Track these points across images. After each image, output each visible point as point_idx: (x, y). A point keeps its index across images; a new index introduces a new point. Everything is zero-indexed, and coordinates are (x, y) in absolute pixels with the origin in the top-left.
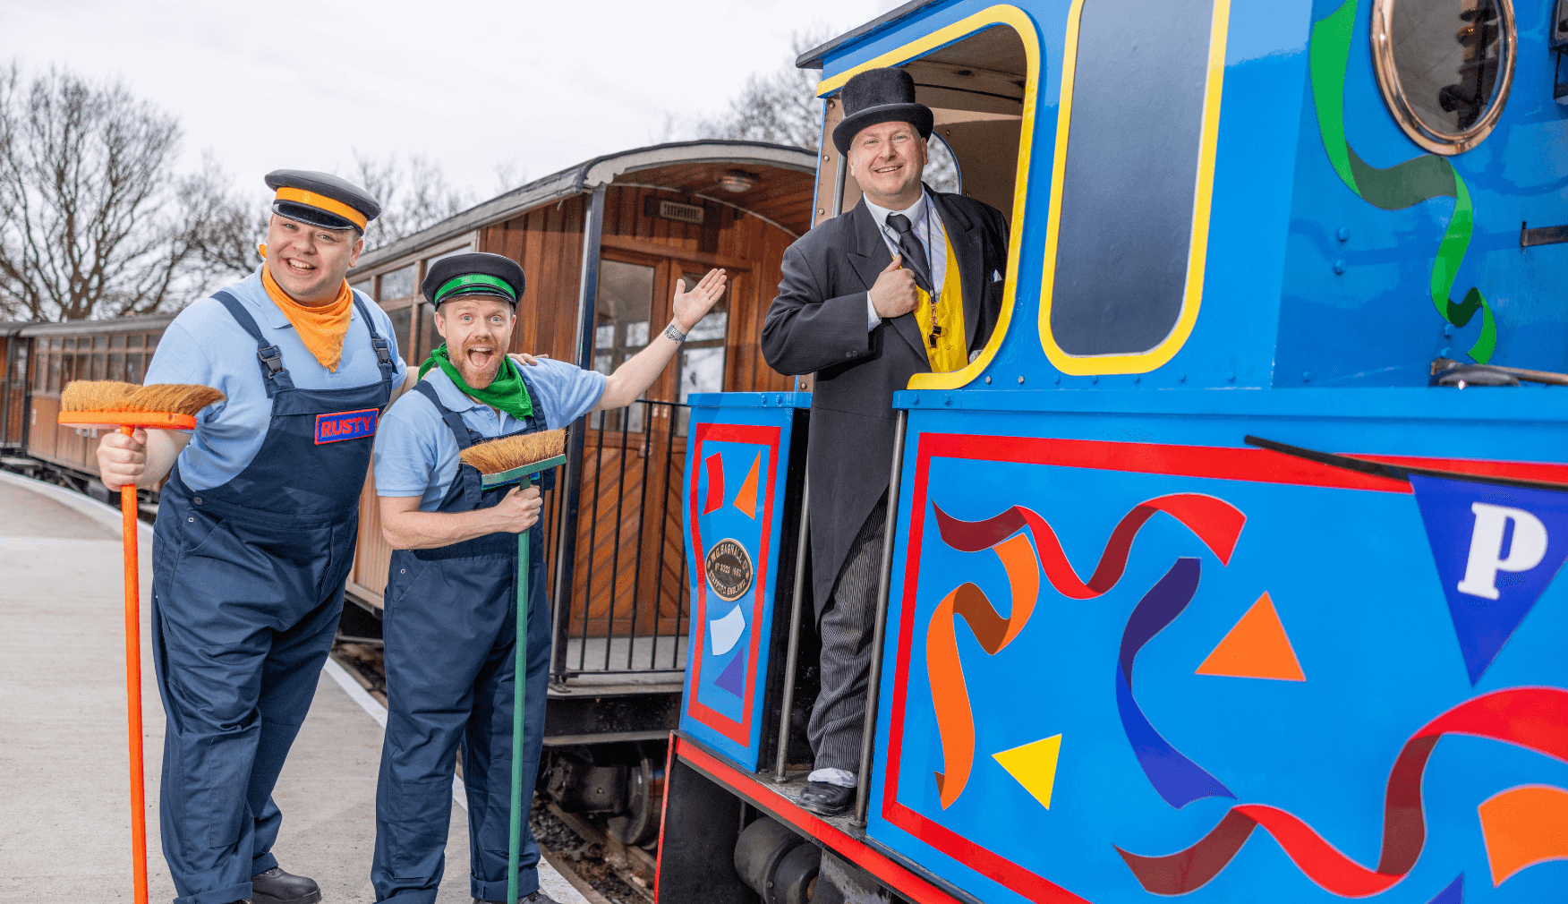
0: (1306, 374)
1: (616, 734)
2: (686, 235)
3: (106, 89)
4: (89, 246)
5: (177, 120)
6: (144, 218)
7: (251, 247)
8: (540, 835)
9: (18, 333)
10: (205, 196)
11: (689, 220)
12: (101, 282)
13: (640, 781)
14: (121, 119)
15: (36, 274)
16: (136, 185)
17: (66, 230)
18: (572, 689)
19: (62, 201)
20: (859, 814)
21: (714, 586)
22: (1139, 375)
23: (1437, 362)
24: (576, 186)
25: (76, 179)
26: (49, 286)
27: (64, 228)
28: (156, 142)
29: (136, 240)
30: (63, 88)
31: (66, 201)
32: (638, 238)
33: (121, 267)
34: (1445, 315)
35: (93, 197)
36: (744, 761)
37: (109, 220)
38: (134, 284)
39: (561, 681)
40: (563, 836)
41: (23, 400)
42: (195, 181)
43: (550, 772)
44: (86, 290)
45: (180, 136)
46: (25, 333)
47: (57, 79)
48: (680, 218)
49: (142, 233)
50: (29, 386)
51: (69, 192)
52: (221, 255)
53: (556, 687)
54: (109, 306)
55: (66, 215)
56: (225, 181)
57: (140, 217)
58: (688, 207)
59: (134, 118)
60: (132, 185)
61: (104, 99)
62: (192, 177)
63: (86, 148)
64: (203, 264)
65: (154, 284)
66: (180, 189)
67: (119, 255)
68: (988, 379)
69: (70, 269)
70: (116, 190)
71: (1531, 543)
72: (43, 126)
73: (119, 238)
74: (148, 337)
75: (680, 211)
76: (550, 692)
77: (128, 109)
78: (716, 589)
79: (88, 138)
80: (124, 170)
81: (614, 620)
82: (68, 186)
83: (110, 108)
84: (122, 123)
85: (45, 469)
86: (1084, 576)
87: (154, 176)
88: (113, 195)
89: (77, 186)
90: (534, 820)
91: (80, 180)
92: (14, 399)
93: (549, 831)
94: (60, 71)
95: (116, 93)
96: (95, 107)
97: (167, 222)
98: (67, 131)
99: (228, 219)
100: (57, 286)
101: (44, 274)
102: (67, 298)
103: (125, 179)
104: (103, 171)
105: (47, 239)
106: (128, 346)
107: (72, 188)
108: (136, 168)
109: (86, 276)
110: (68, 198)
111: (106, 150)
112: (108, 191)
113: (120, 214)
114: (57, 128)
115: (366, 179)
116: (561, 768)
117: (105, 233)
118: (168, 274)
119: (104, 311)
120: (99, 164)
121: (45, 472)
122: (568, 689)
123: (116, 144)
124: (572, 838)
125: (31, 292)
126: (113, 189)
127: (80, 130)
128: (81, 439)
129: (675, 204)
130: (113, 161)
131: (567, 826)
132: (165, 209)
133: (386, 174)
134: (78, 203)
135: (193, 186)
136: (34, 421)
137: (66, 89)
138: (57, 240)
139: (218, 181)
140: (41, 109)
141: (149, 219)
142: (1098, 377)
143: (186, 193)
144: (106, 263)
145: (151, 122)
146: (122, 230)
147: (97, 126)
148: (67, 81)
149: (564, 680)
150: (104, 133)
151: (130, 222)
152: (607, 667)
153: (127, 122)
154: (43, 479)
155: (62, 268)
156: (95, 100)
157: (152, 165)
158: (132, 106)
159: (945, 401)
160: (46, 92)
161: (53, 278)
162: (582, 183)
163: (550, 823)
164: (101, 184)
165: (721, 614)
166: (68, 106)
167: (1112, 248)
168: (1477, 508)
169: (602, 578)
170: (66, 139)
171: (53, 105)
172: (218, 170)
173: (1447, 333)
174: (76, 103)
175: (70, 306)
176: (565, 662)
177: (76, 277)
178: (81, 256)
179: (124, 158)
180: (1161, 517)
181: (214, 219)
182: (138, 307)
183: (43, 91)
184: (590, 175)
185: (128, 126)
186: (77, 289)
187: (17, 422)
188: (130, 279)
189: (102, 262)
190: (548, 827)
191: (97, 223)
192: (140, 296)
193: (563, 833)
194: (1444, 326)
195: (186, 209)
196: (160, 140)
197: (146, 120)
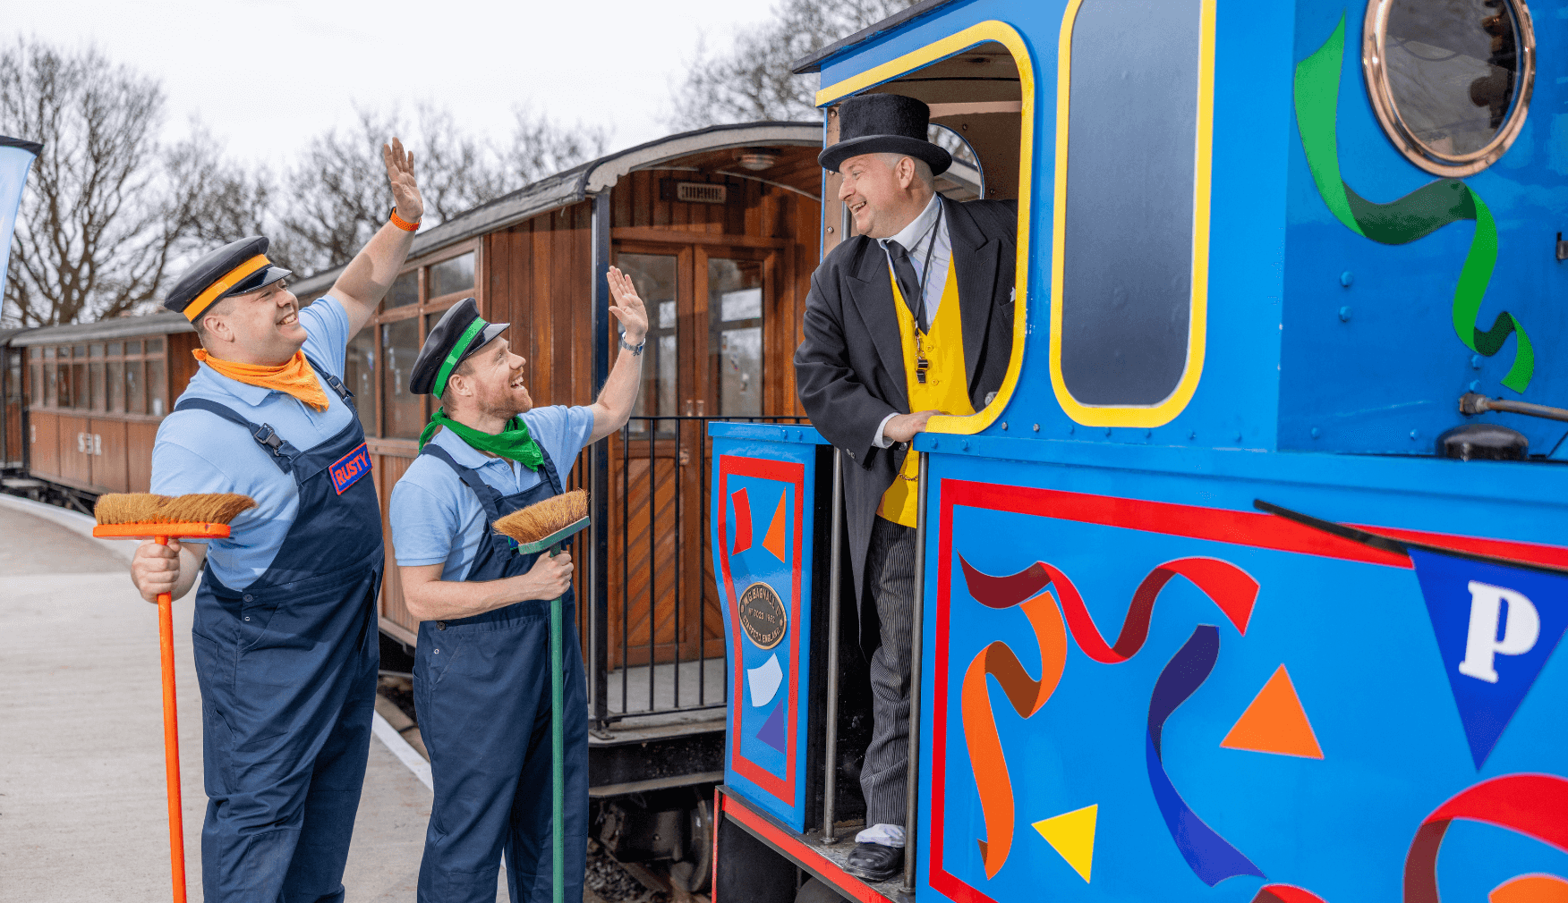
0: (1314, 431)
1: (667, 779)
2: (708, 220)
3: (79, 55)
4: (75, 231)
5: (158, 82)
6: (132, 195)
7: (249, 220)
8: (598, 883)
9: (8, 343)
10: (196, 165)
11: (710, 200)
12: (92, 271)
13: (699, 825)
14: (98, 88)
15: (22, 266)
16: (120, 160)
17: (50, 216)
18: (615, 735)
19: (43, 184)
20: (908, 880)
21: (749, 632)
22: (1150, 429)
23: (1466, 398)
24: (578, 194)
25: (55, 158)
26: (36, 279)
27: (48, 213)
28: (138, 110)
29: (125, 222)
30: (33, 59)
31: (47, 184)
32: (656, 227)
33: (112, 251)
34: (1472, 346)
35: (75, 178)
36: (792, 820)
37: (95, 200)
38: (127, 270)
39: (603, 724)
40: (623, 885)
41: (20, 414)
42: (183, 150)
43: (602, 820)
44: (76, 280)
45: (162, 100)
46: (16, 342)
47: (26, 50)
48: (700, 200)
49: (131, 211)
50: (25, 401)
51: (50, 174)
52: (218, 230)
53: (599, 734)
54: (103, 296)
55: (48, 200)
56: (216, 145)
57: (128, 194)
58: (708, 186)
59: (112, 86)
60: (115, 161)
61: (78, 66)
62: (180, 145)
63: (63, 123)
64: (199, 242)
65: (149, 268)
66: (167, 159)
67: (108, 239)
68: (1004, 425)
69: (57, 258)
70: (99, 167)
71: (1525, 629)
72: (16, 103)
73: (108, 219)
74: (146, 342)
75: (700, 191)
76: (592, 740)
77: (105, 76)
78: (751, 635)
79: (65, 112)
80: (106, 144)
81: (656, 646)
82: (47, 167)
83: (85, 76)
84: (99, 92)
85: (50, 490)
86: (1110, 641)
87: (138, 148)
88: (97, 172)
89: (57, 166)
90: (592, 867)
91: (60, 159)
92: (11, 414)
93: (609, 878)
94: (28, 41)
95: (90, 58)
96: (68, 77)
97: (157, 198)
98: (41, 107)
99: (222, 191)
100: (45, 280)
101: (30, 267)
102: (57, 290)
103: (108, 153)
104: (84, 146)
105: (30, 228)
106: (126, 353)
107: (52, 168)
108: (119, 141)
109: (75, 265)
110: (49, 180)
111: (85, 123)
112: (91, 168)
113: (105, 194)
114: (30, 104)
115: (369, 132)
116: (612, 816)
117: (91, 216)
118: (164, 255)
119: (98, 303)
120: (79, 140)
121: (51, 494)
122: (612, 735)
123: (94, 112)
124: (633, 885)
125: (19, 287)
126: (96, 167)
127: (56, 104)
128: (85, 458)
129: (693, 185)
130: (93, 136)
131: (626, 872)
132: (154, 183)
133: (389, 126)
134: (60, 184)
135: (181, 155)
136: (33, 439)
137: (36, 60)
138: (42, 228)
139: (209, 146)
140: (12, 84)
141: (137, 195)
142: (1110, 428)
143: (175, 164)
144: (95, 249)
145: (131, 87)
146: (110, 211)
147: (73, 97)
148: (36, 51)
149: (607, 725)
150: (81, 105)
151: (117, 201)
152: (652, 707)
153: (105, 90)
154: (48, 501)
155: (50, 258)
156: (69, 69)
157: (134, 136)
158: (109, 72)
159: (964, 447)
160: (15, 65)
161: (41, 270)
162: (584, 189)
163: (609, 870)
164: (82, 162)
165: (758, 663)
166: (40, 78)
167: (1116, 291)
168: (1474, 587)
169: (639, 608)
170: (41, 115)
171: (25, 79)
172: (207, 134)
173: (1475, 365)
174: (49, 72)
175: (62, 299)
176: (606, 706)
177: (64, 267)
178: (68, 243)
179: (105, 130)
180: (1179, 581)
181: (207, 190)
182: (134, 295)
183: (11, 64)
184: (591, 180)
185: (106, 95)
186: (68, 279)
187: (16, 438)
188: (123, 265)
189: (91, 248)
190: (607, 874)
191: (82, 205)
192: (135, 283)
193: (623, 880)
194: (1472, 357)
195: (176, 182)
196: (141, 107)
197: (125, 87)
